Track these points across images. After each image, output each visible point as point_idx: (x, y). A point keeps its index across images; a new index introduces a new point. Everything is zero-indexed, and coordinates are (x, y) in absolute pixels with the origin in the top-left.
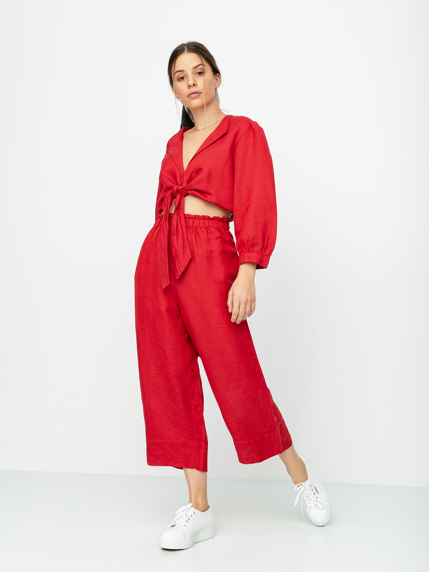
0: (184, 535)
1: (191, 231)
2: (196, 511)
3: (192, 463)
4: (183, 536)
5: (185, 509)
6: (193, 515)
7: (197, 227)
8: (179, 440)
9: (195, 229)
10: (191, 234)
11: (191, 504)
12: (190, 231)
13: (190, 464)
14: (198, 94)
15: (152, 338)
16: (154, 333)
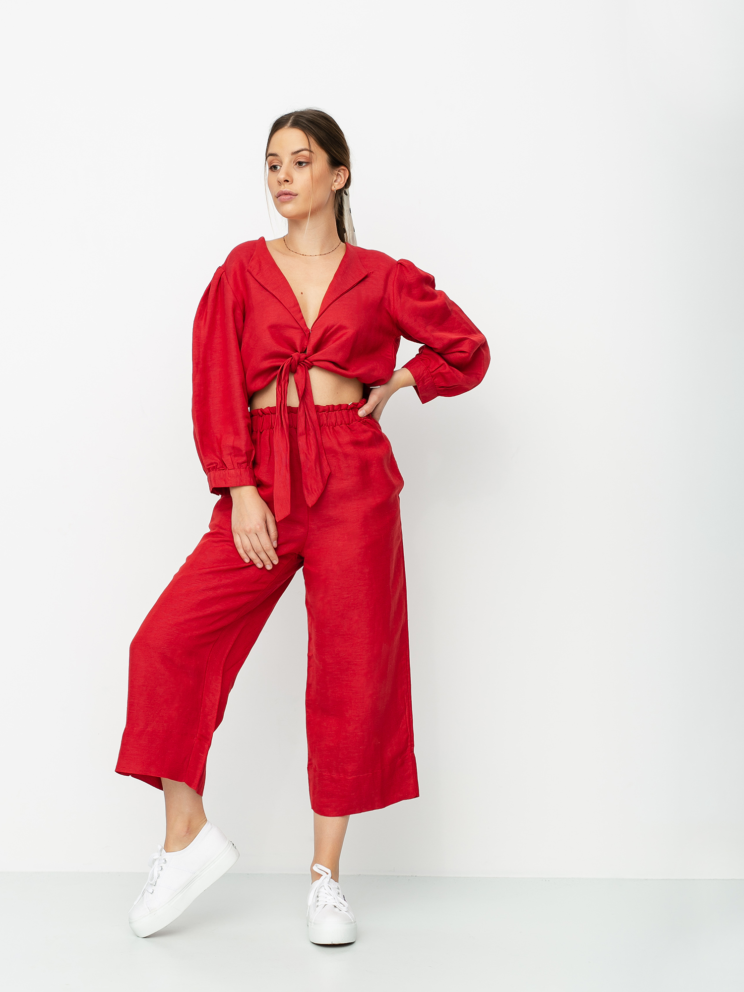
14: (292, 196)
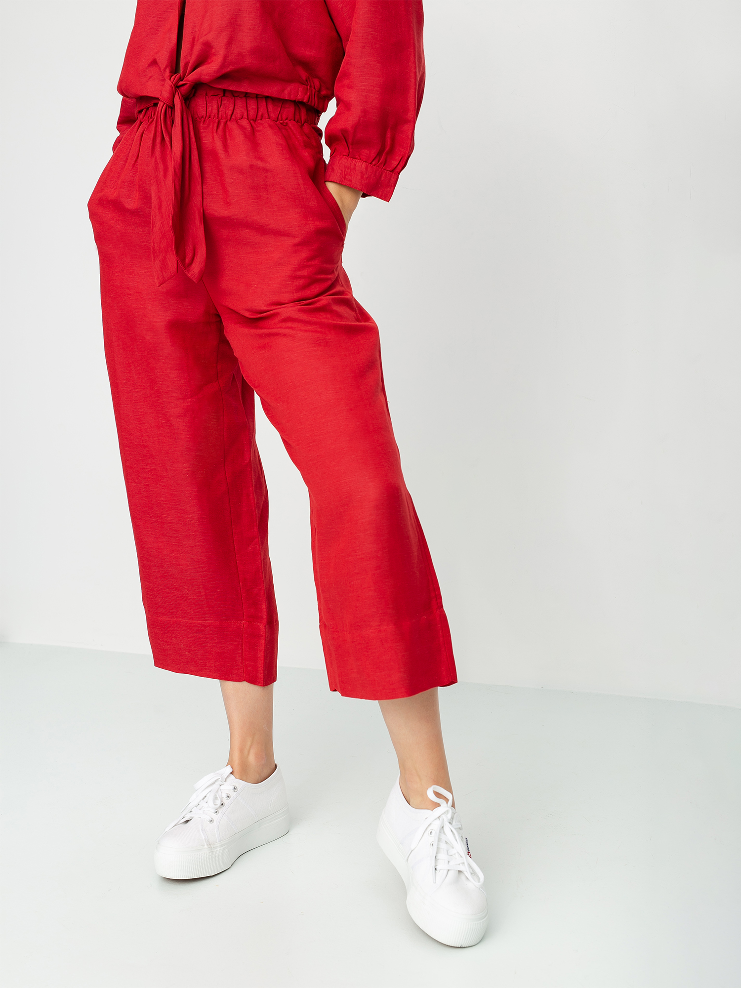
0: (209, 844)
1: (213, 128)
2: (240, 784)
3: (238, 669)
4: (206, 846)
5: (216, 781)
6: (233, 794)
7: (229, 117)
8: (206, 620)
9: (223, 121)
10: (213, 134)
11: (229, 769)
12: (211, 126)
13: (235, 672)
15: (144, 389)
16: (148, 376)
